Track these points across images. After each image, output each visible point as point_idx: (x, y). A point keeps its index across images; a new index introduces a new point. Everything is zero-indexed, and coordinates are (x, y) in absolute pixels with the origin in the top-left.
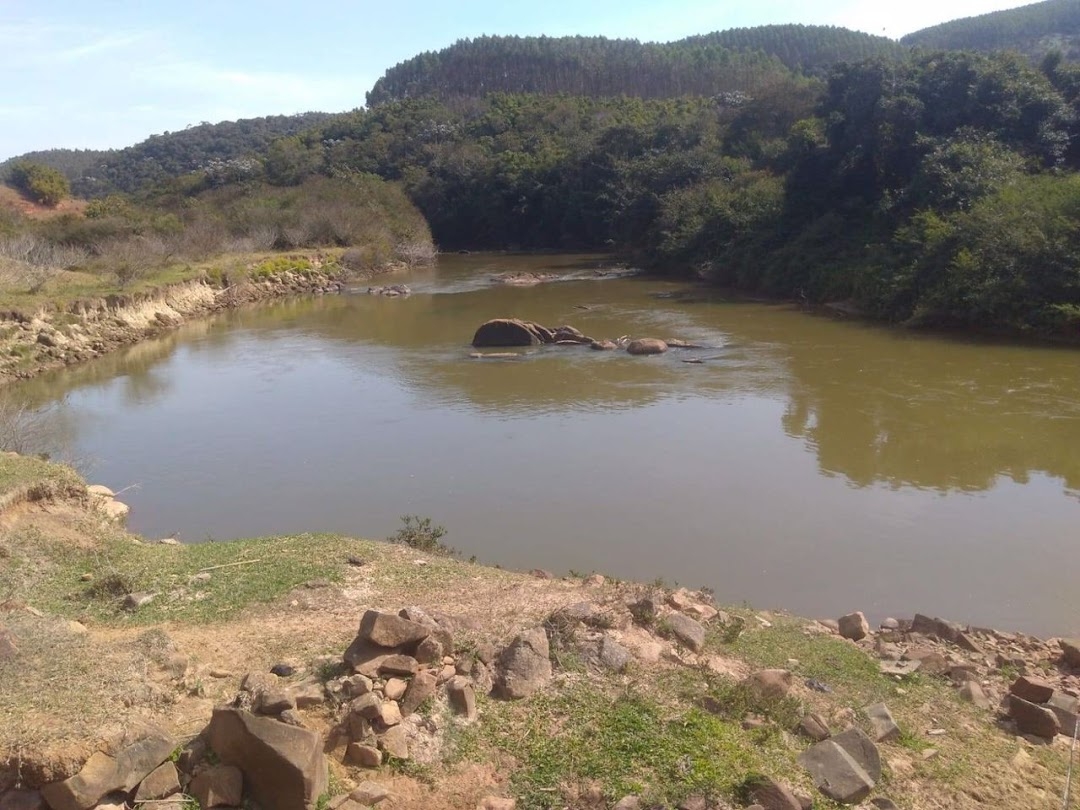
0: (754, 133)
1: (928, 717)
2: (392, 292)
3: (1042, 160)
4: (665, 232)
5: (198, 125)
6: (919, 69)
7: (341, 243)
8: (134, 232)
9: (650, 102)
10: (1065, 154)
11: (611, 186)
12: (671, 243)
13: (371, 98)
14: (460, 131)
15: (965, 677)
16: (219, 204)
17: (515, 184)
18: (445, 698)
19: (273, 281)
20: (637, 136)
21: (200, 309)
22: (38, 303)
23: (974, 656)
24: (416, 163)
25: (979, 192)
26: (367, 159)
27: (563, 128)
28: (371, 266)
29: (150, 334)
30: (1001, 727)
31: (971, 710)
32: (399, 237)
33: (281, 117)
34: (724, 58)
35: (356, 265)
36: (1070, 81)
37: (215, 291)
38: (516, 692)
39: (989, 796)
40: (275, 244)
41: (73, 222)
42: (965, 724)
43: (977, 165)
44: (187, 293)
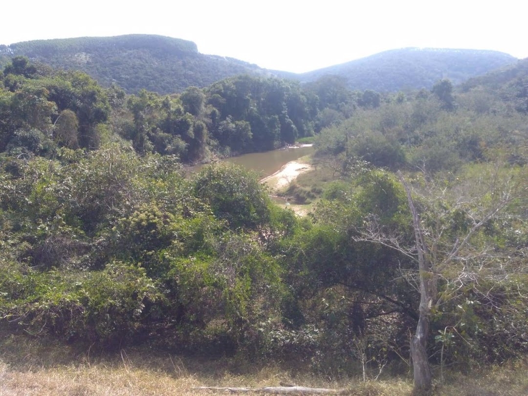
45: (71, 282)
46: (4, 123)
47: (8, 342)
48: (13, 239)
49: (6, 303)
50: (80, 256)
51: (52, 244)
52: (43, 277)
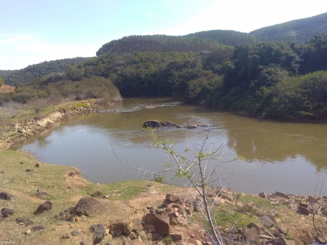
0: (212, 63)
1: (282, 212)
2: (113, 112)
3: (292, 72)
4: (190, 92)
5: (43, 62)
6: (258, 48)
7: (95, 97)
8: (32, 97)
9: (181, 53)
10: (298, 70)
11: (172, 78)
12: (192, 95)
13: (98, 53)
14: (125, 63)
15: (289, 204)
16: (57, 87)
17: (143, 78)
18: (185, 212)
19: (77, 110)
20: (178, 64)
21: (58, 119)
22: (16, 121)
23: (290, 200)
24: (113, 72)
25: (277, 81)
26: (98, 72)
27: (156, 61)
28: (104, 104)
29: (47, 128)
30: (298, 213)
31: (291, 210)
32: (112, 95)
33: (69, 59)
34: (201, 41)
35: (100, 104)
36: (298, 50)
37: (61, 114)
38: (199, 210)
39: (297, 225)
40: (76, 99)
41: (13, 94)
42: (290, 213)
43: (275, 74)
44: (54, 115)
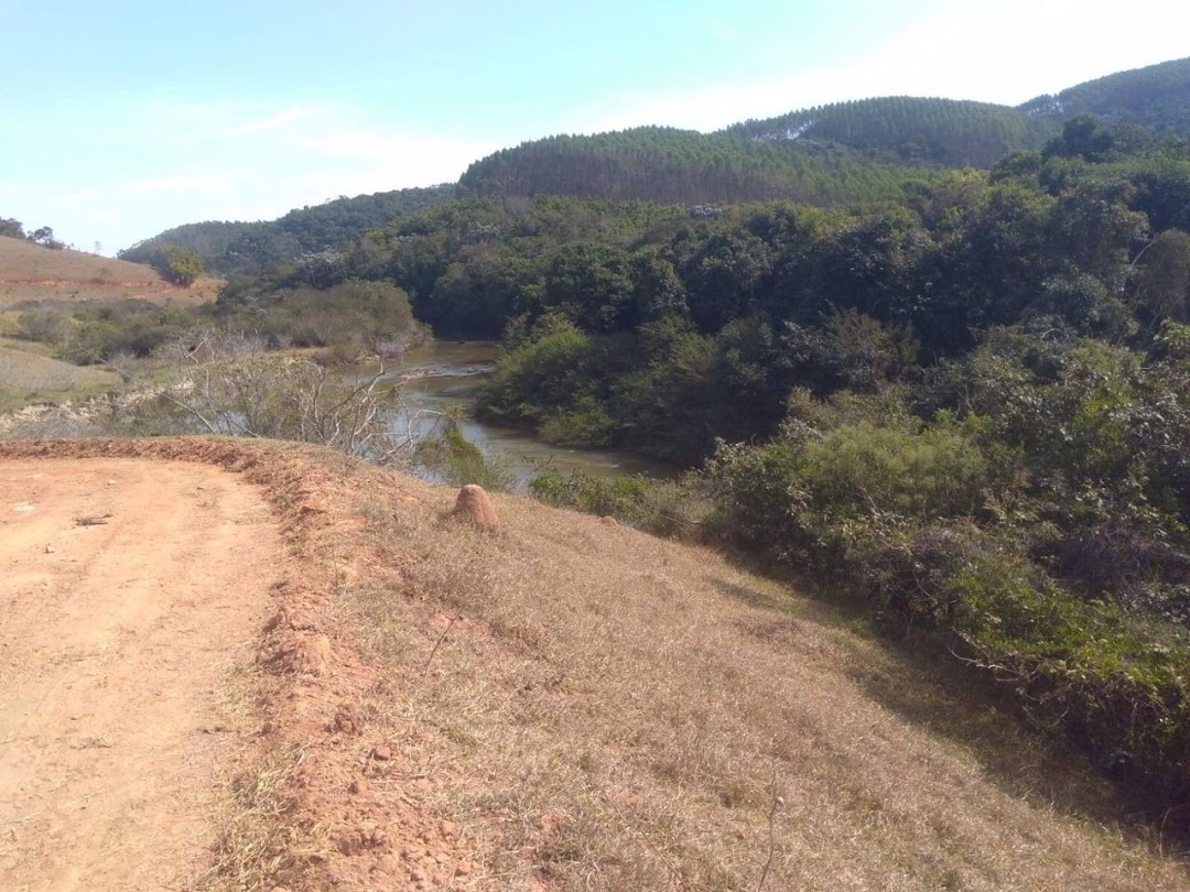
7: (320, 344)
14: (502, 231)
26: (426, 255)
45: (1142, 639)
46: (1026, 262)
47: (984, 719)
48: (1027, 509)
49: (996, 639)
50: (1167, 584)
51: (1106, 539)
52: (1076, 608)
